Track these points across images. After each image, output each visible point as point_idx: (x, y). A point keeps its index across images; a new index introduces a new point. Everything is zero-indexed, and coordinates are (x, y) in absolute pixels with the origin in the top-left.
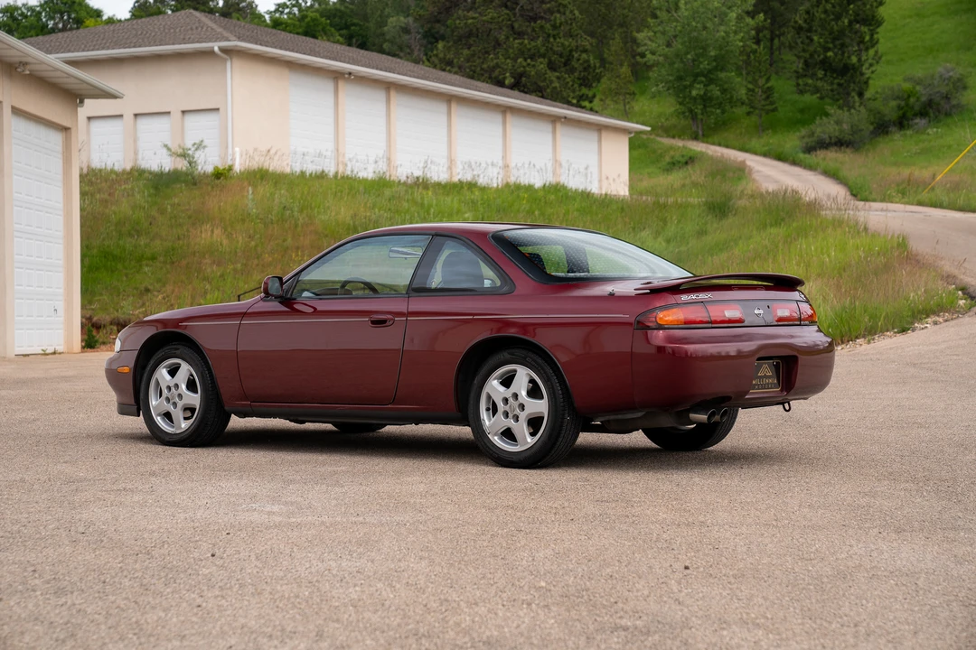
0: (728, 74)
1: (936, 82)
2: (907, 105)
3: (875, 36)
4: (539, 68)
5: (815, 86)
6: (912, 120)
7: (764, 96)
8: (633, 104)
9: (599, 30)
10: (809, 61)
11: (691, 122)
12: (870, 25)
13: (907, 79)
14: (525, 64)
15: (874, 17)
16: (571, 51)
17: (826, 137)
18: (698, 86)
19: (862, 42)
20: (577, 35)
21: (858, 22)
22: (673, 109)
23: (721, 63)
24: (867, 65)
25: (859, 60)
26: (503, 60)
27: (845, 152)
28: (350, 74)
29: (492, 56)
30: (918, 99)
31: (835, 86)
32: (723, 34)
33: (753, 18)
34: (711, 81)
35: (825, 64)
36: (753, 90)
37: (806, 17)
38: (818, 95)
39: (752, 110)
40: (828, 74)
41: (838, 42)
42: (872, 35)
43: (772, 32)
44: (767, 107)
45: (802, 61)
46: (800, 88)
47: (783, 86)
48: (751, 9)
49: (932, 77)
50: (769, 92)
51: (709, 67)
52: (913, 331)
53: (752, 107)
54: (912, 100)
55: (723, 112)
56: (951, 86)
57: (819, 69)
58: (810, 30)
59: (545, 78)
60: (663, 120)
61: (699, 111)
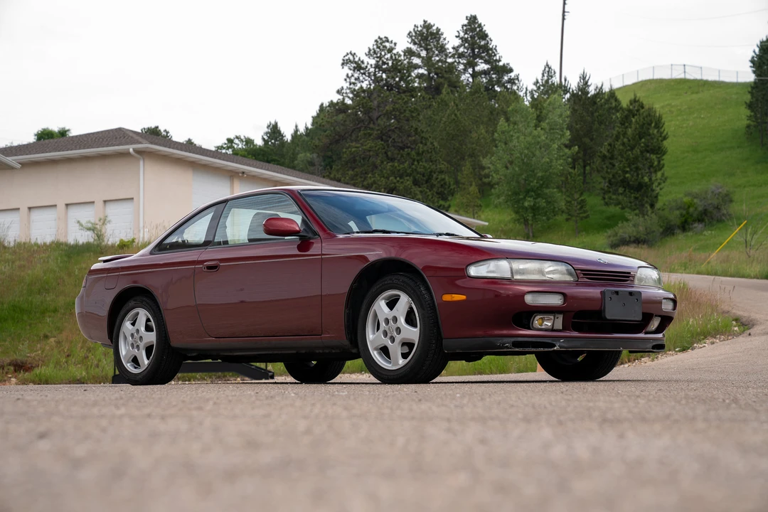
0: (551, 190)
1: (709, 197)
2: (688, 213)
3: (662, 162)
4: (406, 184)
5: (617, 199)
6: (692, 224)
7: (579, 207)
8: (480, 213)
9: (454, 160)
10: (613, 180)
11: (524, 227)
12: (657, 153)
13: (687, 194)
14: (395, 181)
15: (659, 148)
16: (431, 172)
17: (626, 236)
18: (529, 199)
19: (651, 166)
20: (436, 161)
21: (648, 152)
22: (510, 218)
23: (546, 182)
24: (656, 184)
25: (650, 179)
26: (379, 178)
27: (642, 248)
28: (243, 173)
29: (370, 175)
30: (696, 208)
31: (632, 199)
32: (548, 160)
33: (570, 149)
34: (538, 196)
35: (625, 184)
36: (570, 202)
37: (609, 148)
38: (620, 206)
39: (569, 217)
40: (627, 190)
41: (633, 166)
42: (659, 162)
43: (584, 161)
44: (581, 215)
45: (607, 180)
46: (606, 200)
47: (594, 201)
48: (567, 142)
49: (706, 192)
50: (582, 204)
51: (538, 185)
52: (692, 349)
53: (569, 215)
54: (691, 210)
55: (548, 219)
56: (721, 199)
57: (620, 186)
58: (612, 158)
59: (411, 192)
60: (503, 226)
61: (530, 218)
